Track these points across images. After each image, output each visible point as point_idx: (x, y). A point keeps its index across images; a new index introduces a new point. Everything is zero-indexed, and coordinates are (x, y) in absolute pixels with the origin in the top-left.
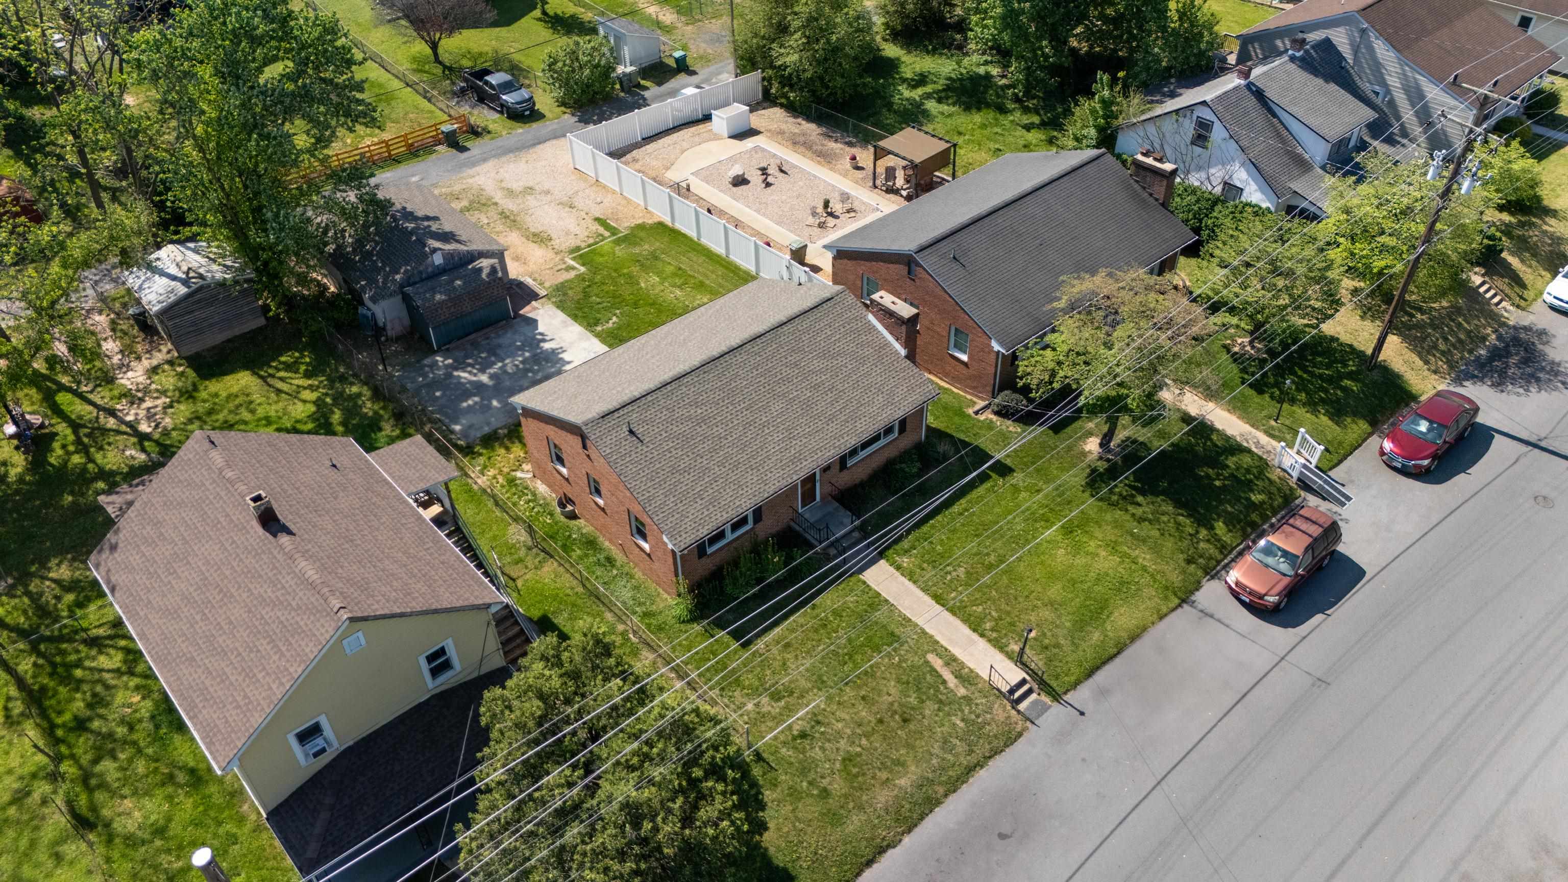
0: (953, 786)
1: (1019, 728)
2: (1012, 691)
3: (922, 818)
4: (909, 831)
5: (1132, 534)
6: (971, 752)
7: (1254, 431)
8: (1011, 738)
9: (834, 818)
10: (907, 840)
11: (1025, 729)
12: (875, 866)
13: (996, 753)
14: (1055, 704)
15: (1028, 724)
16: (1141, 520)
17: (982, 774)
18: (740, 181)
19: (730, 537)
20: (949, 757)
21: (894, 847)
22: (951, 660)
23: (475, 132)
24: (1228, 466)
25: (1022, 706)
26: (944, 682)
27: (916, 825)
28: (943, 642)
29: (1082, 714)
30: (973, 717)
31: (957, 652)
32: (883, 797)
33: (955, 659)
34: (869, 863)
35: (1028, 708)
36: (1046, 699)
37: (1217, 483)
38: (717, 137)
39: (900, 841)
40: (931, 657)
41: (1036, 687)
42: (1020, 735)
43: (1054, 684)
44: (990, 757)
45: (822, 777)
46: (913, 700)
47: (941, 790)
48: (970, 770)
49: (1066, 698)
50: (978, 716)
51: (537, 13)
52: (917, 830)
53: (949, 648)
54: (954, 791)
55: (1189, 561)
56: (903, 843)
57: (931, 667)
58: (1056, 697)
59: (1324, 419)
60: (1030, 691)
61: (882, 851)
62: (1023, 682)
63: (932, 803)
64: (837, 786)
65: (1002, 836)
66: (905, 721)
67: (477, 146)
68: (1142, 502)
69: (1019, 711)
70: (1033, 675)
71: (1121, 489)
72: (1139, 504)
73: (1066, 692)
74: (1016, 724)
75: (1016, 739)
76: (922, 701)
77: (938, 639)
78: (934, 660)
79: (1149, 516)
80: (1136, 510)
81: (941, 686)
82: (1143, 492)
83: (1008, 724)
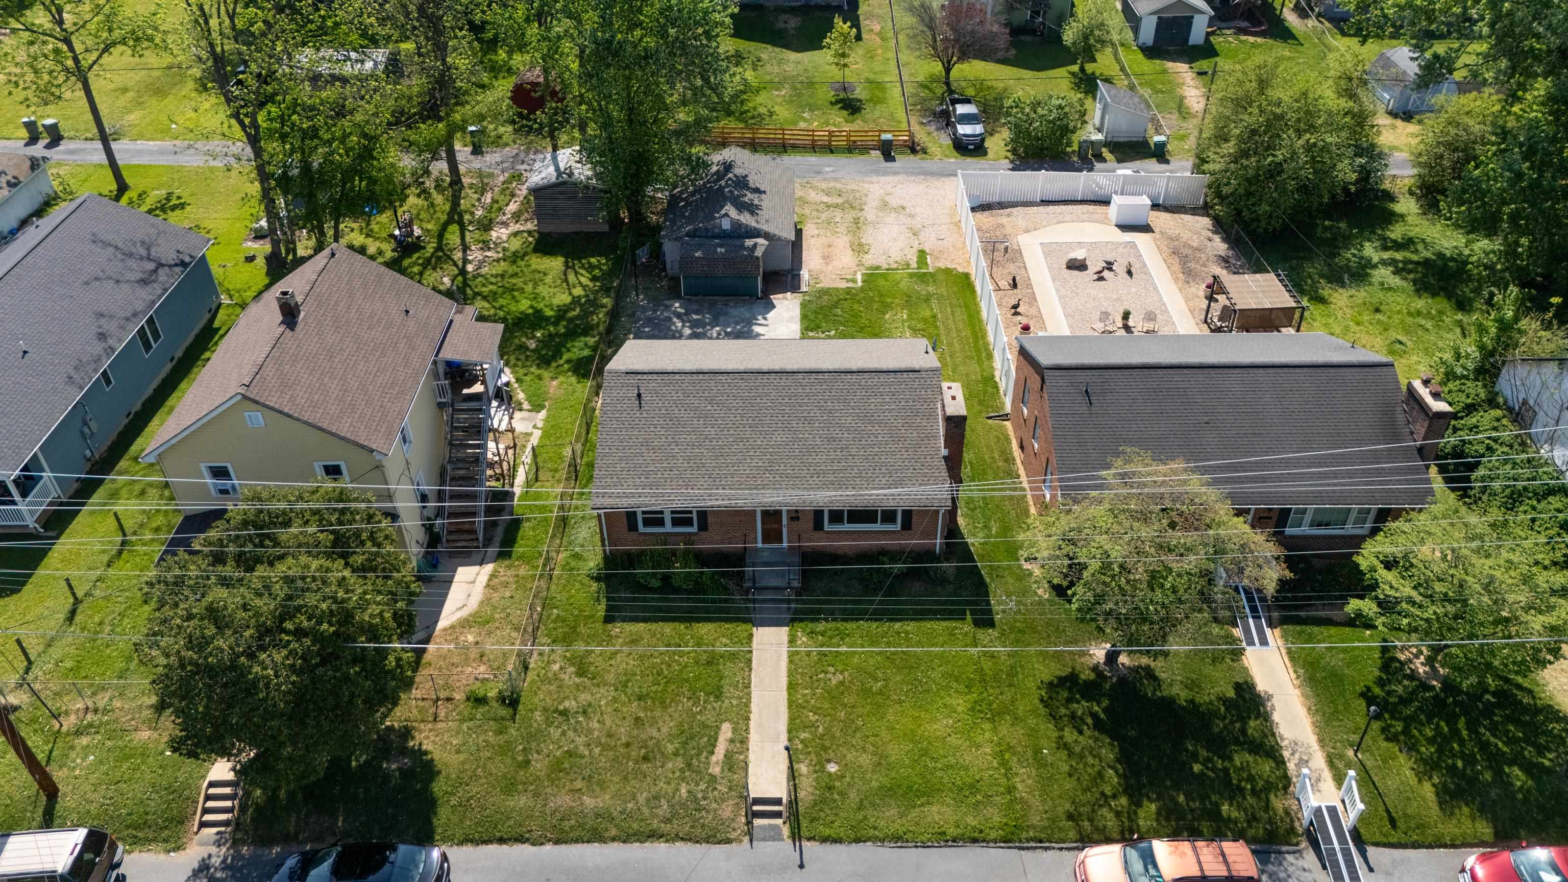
0: (625, 838)
1: (733, 835)
2: (757, 801)
3: (577, 841)
4: (557, 842)
5: (1037, 751)
6: (668, 821)
7: (1315, 746)
8: (716, 838)
9: (510, 787)
10: (548, 848)
11: (738, 840)
12: (505, 847)
13: (690, 840)
14: (790, 841)
15: (746, 839)
16: (1062, 745)
17: (661, 847)
18: (1077, 266)
19: (668, 528)
20: (646, 811)
21: (533, 844)
22: (741, 741)
23: (913, 148)
24: (1231, 759)
25: (758, 822)
26: (712, 753)
27: (566, 843)
28: (752, 724)
29: (801, 866)
30: (700, 796)
31: (754, 737)
32: (564, 801)
33: (744, 741)
34: (501, 841)
35: (760, 827)
36: (786, 831)
37: (1197, 768)
38: (1105, 221)
39: (542, 844)
40: (727, 726)
41: (785, 815)
42: (728, 841)
43: (804, 824)
44: (682, 839)
45: (538, 753)
46: (670, 748)
47: (614, 832)
48: (653, 836)
49: (805, 844)
50: (705, 798)
51: (1075, 68)
52: (563, 848)
53: (752, 731)
54: (624, 842)
56: (543, 847)
57: (717, 733)
58: (796, 836)
59: (1428, 790)
60: (778, 815)
61: (520, 839)
62: (778, 802)
63: (596, 836)
64: (539, 765)
66: (646, 759)
67: (903, 161)
68: (1087, 732)
69: (749, 823)
70: (793, 803)
71: (1081, 707)
72: (1081, 732)
73: (809, 839)
74: (734, 830)
75: (719, 843)
76: (676, 754)
77: (752, 716)
78: (726, 730)
79: (1077, 749)
80: (1070, 735)
81: (705, 754)
82: (1098, 725)
83: (726, 824)
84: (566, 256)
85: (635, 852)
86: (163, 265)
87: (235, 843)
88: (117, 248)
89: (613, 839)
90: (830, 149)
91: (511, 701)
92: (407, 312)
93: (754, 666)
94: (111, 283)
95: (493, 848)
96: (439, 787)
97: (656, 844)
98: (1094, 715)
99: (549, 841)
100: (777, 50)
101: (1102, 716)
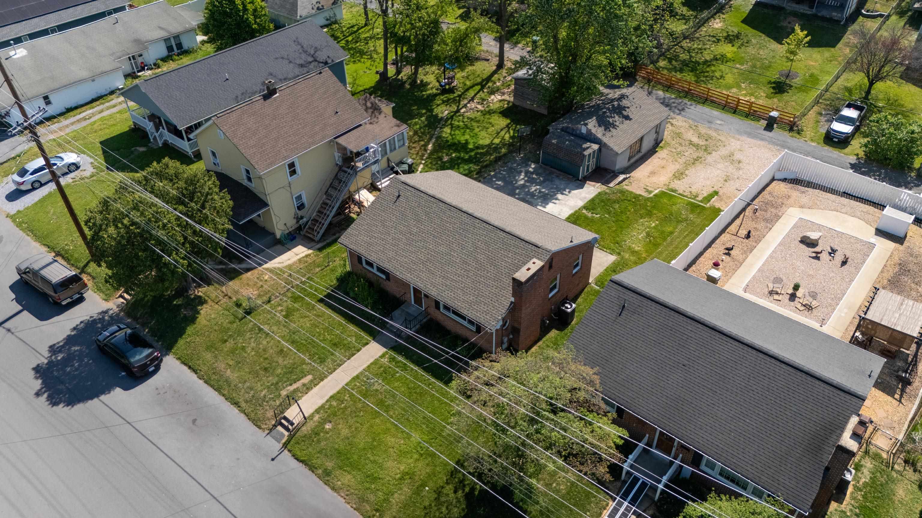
1: (263, 426)
2: (285, 418)
3: (212, 386)
4: (206, 382)
5: (423, 485)
8: (257, 422)
9: (210, 347)
10: (201, 382)
11: (263, 430)
13: (247, 416)
14: (281, 445)
15: (267, 432)
16: (439, 492)
17: (236, 411)
18: (809, 242)
19: (375, 271)
20: (243, 392)
21: (198, 377)
22: (308, 388)
23: (793, 128)
25: (280, 428)
26: (291, 385)
28: (322, 383)
29: (273, 460)
31: (315, 390)
32: (222, 366)
34: (190, 367)
35: (278, 431)
36: (284, 440)
39: (201, 379)
40: (310, 377)
41: (290, 432)
42: (260, 427)
43: (293, 442)
44: (245, 414)
45: (234, 340)
46: (279, 371)
47: (226, 392)
48: (236, 404)
49: (286, 452)
50: (267, 402)
52: (206, 385)
53: (318, 387)
54: (226, 399)
57: (302, 377)
58: (286, 445)
60: (288, 430)
61: (195, 371)
62: (293, 423)
63: (218, 390)
64: (229, 345)
65: (194, 421)
66: (266, 369)
67: (777, 133)
68: (459, 495)
69: (275, 426)
70: (297, 429)
72: (455, 492)
73: (289, 451)
74: (266, 424)
75: (256, 425)
76: (278, 376)
77: (325, 380)
78: (308, 379)
79: (443, 499)
80: (449, 489)
81: (288, 383)
82: (469, 496)
83: (265, 419)
84: (512, 121)
86: (316, 61)
88: (302, 47)
89: (224, 395)
90: (735, 111)
91: (247, 312)
92: (337, 112)
93: (352, 358)
94: (287, 61)
95: (185, 368)
96: (190, 330)
97: (235, 409)
98: (473, 489)
99: (204, 379)
100: (767, 39)
101: (476, 493)
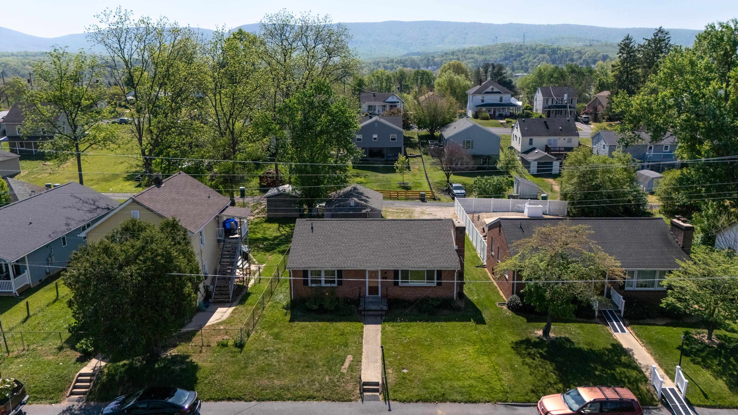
0: (295, 399)
1: (353, 398)
2: (366, 384)
3: (269, 400)
4: (259, 400)
5: (512, 366)
6: (318, 391)
8: (343, 399)
9: (236, 376)
10: (254, 403)
11: (355, 400)
12: (231, 402)
13: (330, 400)
14: (383, 401)
15: (360, 400)
16: (525, 364)
17: (314, 403)
19: (323, 284)
20: (307, 387)
21: (246, 401)
22: (357, 361)
23: (434, 199)
24: (614, 370)
25: (365, 394)
26: (342, 365)
27: (263, 401)
28: (363, 357)
30: (336, 380)
31: (364, 361)
32: (264, 382)
33: (359, 362)
34: (229, 399)
35: (368, 396)
36: (381, 397)
37: (597, 373)
39: (251, 401)
40: (349, 356)
41: (380, 390)
42: (350, 401)
43: (391, 393)
44: (326, 399)
45: (252, 364)
46: (320, 363)
47: (289, 396)
48: (310, 397)
49: (391, 402)
50: (338, 381)
52: (262, 403)
53: (363, 359)
54: (295, 400)
55: (533, 391)
56: (251, 403)
57: (345, 358)
58: (386, 399)
59: (721, 382)
60: (377, 391)
61: (239, 399)
62: (377, 384)
63: (280, 398)
64: (252, 368)
66: (307, 367)
67: (430, 202)
68: (538, 360)
69: (361, 393)
70: (385, 385)
71: (533, 351)
72: (534, 359)
73: (394, 400)
74: (353, 395)
75: (345, 401)
76: (324, 365)
77: (363, 354)
78: (350, 358)
79: (533, 365)
80: (528, 360)
81: (339, 365)
82: (543, 357)
83: (349, 393)
84: (279, 223)
85: (300, 405)
86: (99, 208)
87: (87, 400)
88: (81, 199)
89: (289, 399)
90: (398, 199)
91: (240, 346)
92: (209, 197)
93: (364, 336)
94: (76, 210)
97: (312, 402)
98: (541, 354)
99: (255, 399)
100: (374, 173)
101: (544, 354)
